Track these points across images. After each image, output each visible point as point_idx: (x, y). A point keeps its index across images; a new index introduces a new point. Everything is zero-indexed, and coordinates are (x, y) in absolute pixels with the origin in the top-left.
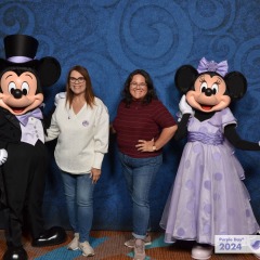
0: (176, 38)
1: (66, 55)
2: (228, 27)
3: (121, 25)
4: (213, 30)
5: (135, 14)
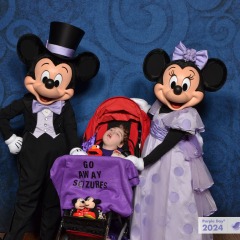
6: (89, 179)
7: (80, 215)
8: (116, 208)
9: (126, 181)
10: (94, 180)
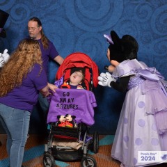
6: (66, 103)
7: (63, 126)
8: (85, 121)
9: (90, 105)
10: (69, 104)
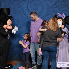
0: (43, 8)
1: (13, 14)
2: (56, 5)
3: (28, 5)
4: (53, 6)
5: (31, 2)
